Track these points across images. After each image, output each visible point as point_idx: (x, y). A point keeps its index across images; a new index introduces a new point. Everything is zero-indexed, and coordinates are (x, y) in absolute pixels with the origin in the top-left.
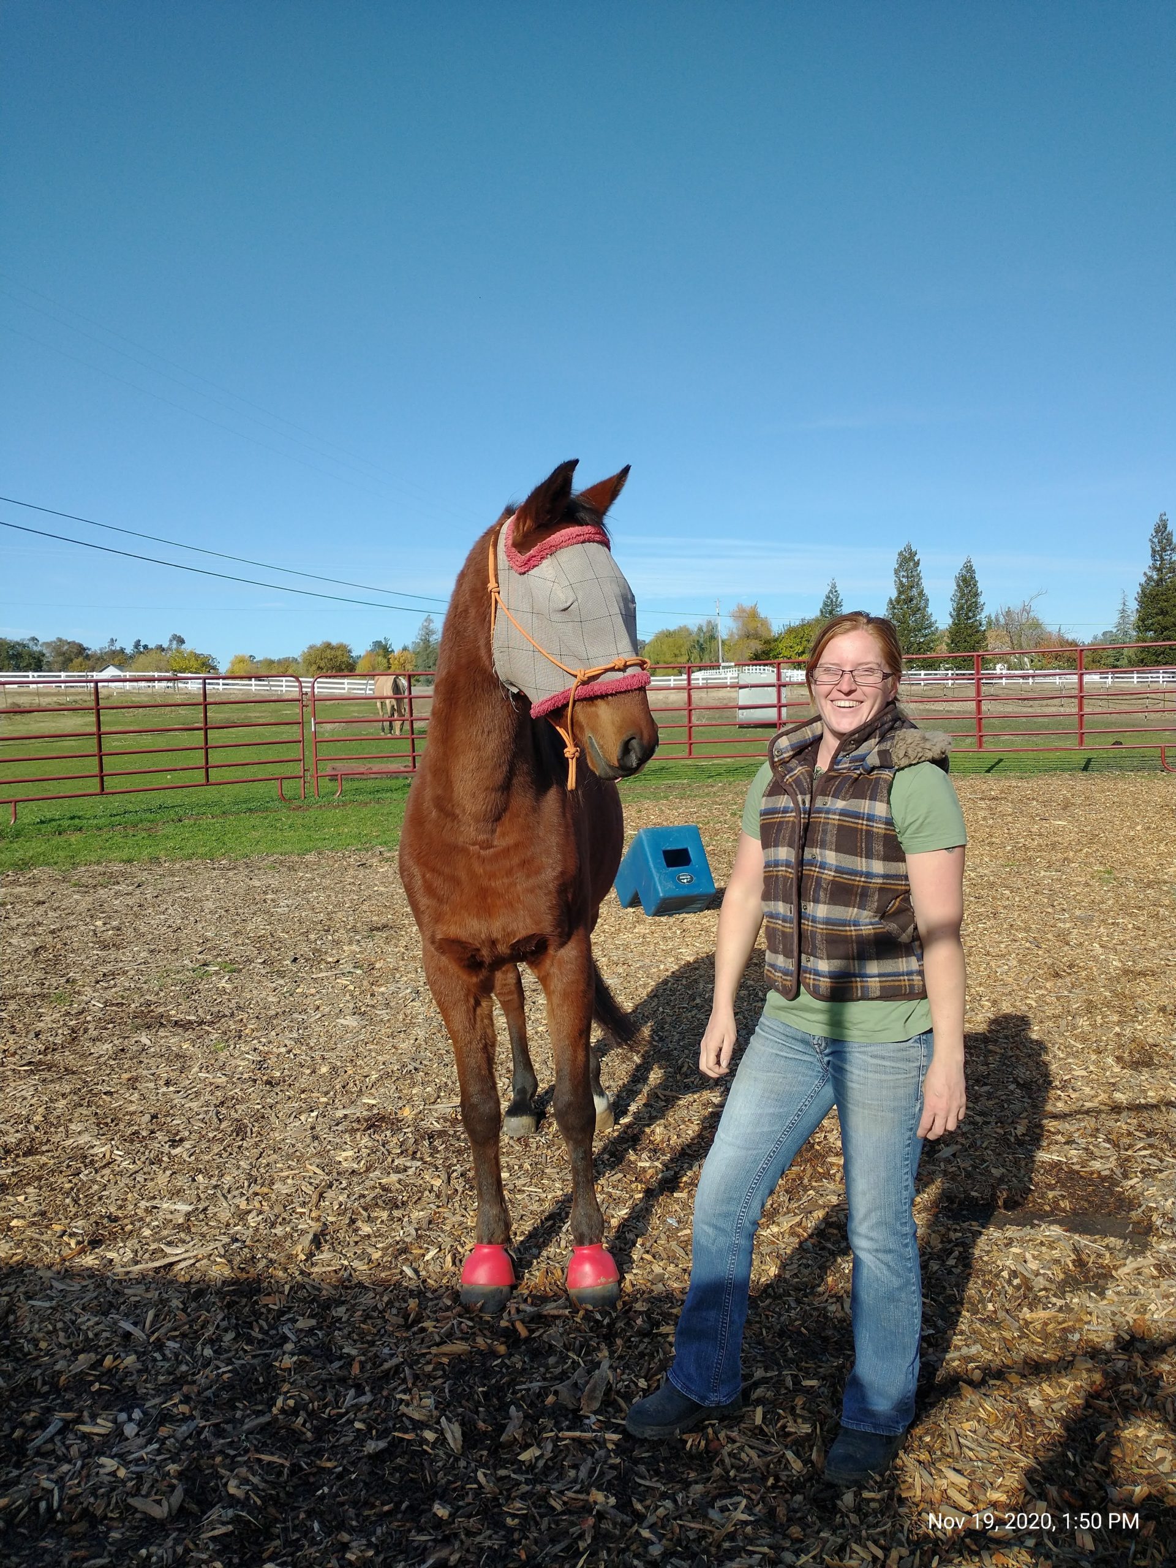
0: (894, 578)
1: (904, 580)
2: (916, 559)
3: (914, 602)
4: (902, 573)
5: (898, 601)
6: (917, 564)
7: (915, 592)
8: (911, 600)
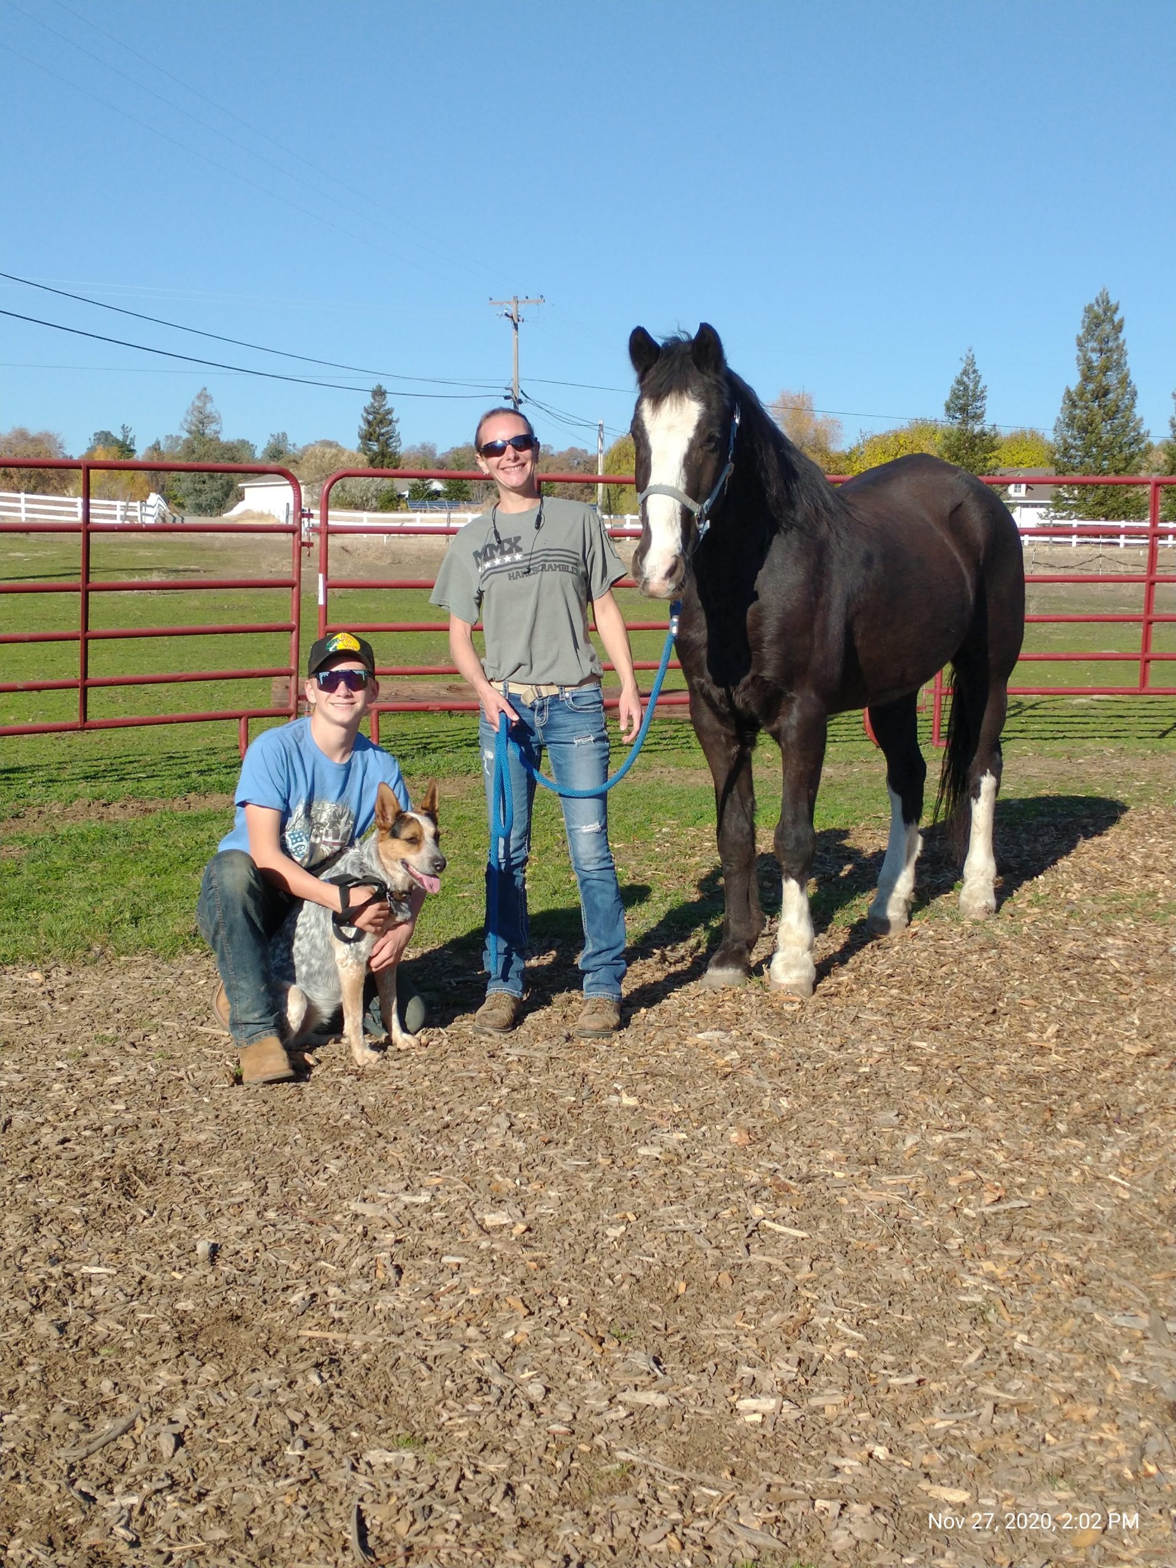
0: (1075, 352)
1: (1094, 356)
2: (1117, 318)
3: (1111, 396)
4: (1093, 344)
5: (1081, 394)
6: (1118, 328)
7: (1112, 378)
8: (1105, 394)
